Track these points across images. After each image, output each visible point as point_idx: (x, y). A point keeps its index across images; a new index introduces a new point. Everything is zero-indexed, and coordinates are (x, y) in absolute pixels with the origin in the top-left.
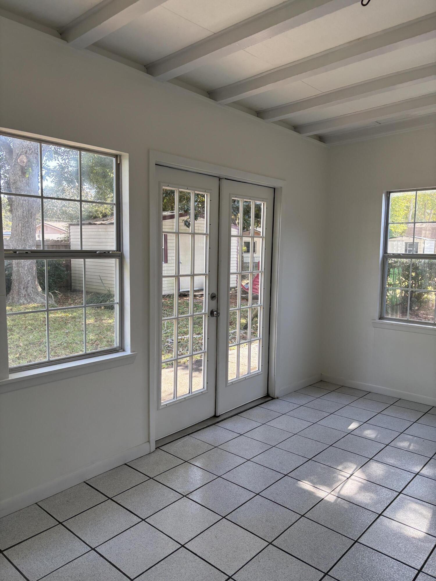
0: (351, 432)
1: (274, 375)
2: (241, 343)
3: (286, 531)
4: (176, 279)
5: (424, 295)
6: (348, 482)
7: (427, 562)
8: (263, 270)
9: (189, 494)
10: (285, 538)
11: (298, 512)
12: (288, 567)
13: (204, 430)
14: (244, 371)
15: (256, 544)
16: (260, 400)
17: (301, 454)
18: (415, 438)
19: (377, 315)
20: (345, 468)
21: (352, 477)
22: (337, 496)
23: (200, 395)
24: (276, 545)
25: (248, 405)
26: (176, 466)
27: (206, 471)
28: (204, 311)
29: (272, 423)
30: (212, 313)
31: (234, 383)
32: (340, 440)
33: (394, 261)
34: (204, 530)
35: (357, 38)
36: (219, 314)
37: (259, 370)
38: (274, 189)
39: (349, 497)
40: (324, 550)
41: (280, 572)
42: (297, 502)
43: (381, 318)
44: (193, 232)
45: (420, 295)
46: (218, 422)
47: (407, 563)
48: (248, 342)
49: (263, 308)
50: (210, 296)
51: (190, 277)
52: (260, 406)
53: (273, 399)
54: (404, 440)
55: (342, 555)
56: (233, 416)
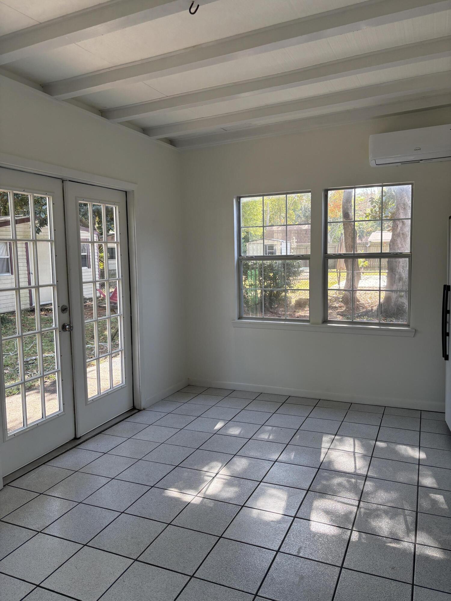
0: (216, 433)
1: (140, 386)
2: (100, 357)
3: (152, 544)
4: (16, 292)
5: (281, 293)
6: (213, 481)
7: (284, 542)
8: (121, 277)
9: (44, 529)
10: (152, 551)
11: (164, 522)
12: (154, 579)
13: (63, 455)
14: (105, 386)
15: (120, 564)
16: (125, 414)
17: (168, 462)
18: (274, 428)
19: (236, 315)
20: (212, 468)
21: (218, 476)
22: (204, 497)
23: (56, 418)
24: (141, 561)
25: (112, 421)
26: (29, 502)
27: (65, 500)
28: (54, 326)
29: (138, 437)
30: (64, 327)
31: (95, 400)
32: (206, 441)
33: (253, 263)
34: (62, 564)
35: (192, 46)
36: (73, 328)
37: (122, 383)
38: (126, 192)
39: (215, 496)
40: (190, 553)
41: (146, 587)
42: (163, 511)
43: (240, 318)
44: (34, 239)
45: (278, 293)
46: (79, 444)
47: (267, 547)
48: (109, 355)
49: (124, 317)
50: (60, 309)
51: (34, 289)
52: (126, 420)
53: (139, 410)
54: (264, 432)
55: (207, 554)
56: (96, 435)
